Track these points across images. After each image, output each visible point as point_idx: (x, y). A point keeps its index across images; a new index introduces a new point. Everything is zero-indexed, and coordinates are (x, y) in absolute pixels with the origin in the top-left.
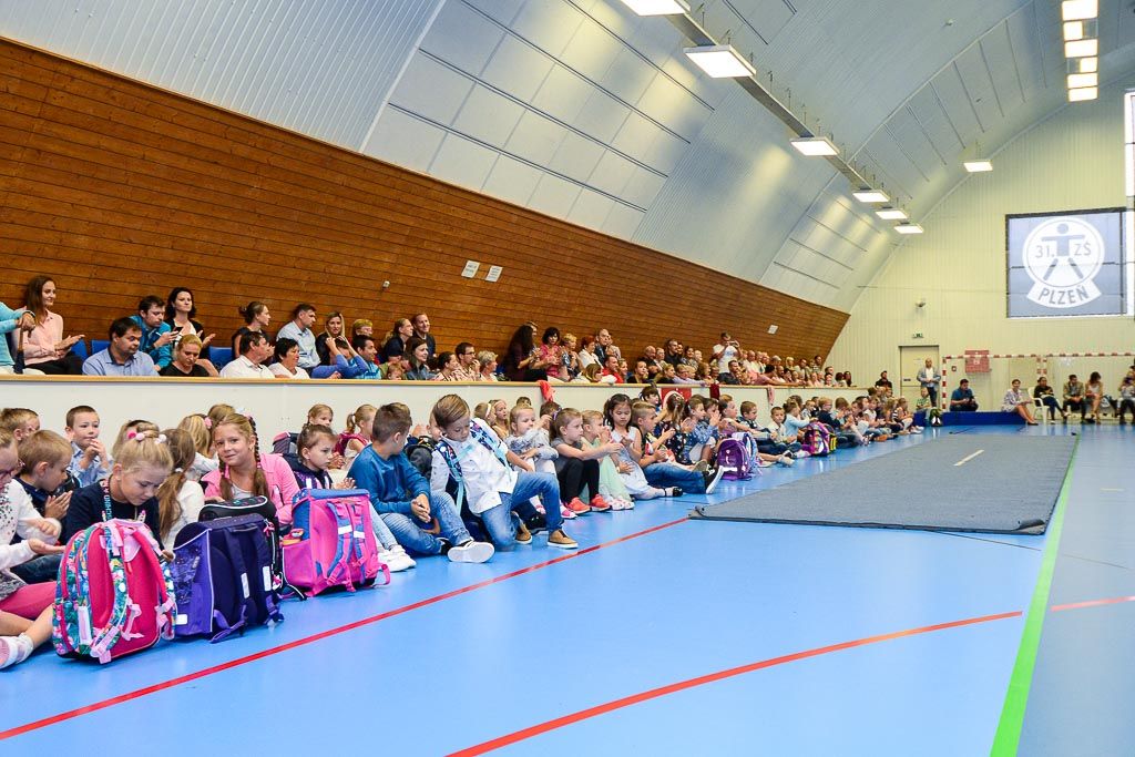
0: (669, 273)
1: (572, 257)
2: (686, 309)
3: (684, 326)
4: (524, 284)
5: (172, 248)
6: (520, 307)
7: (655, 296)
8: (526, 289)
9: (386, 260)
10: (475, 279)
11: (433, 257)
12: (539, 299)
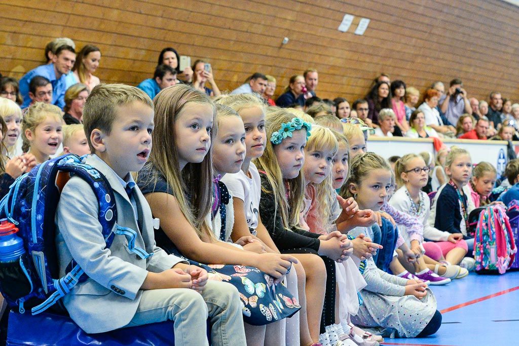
0: (500, 19)
1: (425, 7)
2: (508, 57)
3: (506, 77)
4: (384, 35)
5: (162, 17)
6: (376, 60)
7: (484, 44)
8: (384, 41)
9: (289, 17)
10: (348, 32)
11: (322, 13)
12: (392, 51)
